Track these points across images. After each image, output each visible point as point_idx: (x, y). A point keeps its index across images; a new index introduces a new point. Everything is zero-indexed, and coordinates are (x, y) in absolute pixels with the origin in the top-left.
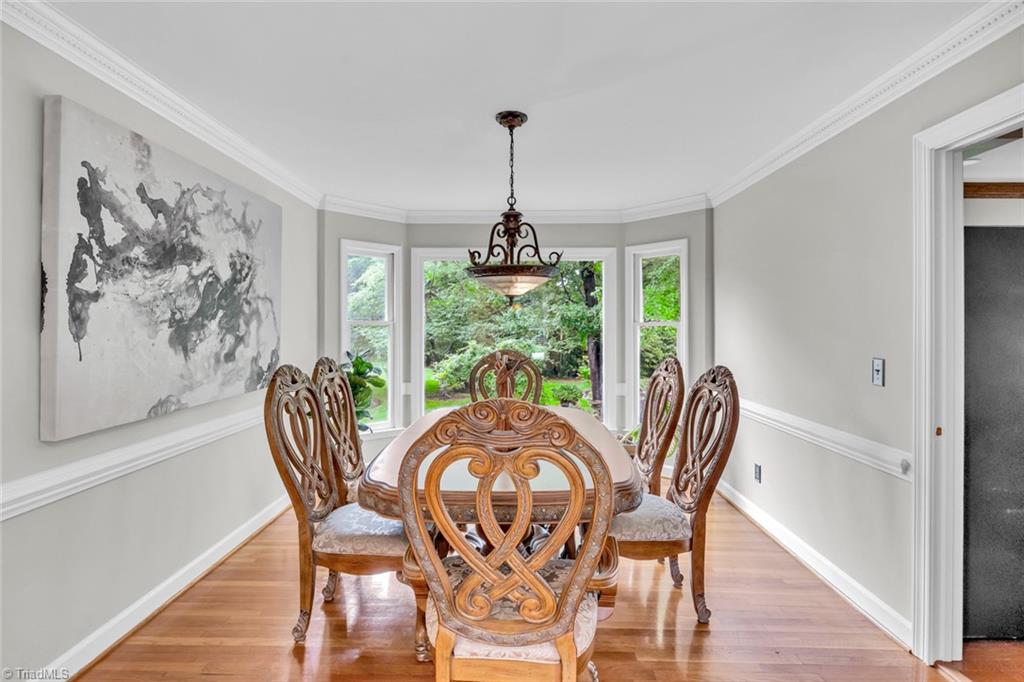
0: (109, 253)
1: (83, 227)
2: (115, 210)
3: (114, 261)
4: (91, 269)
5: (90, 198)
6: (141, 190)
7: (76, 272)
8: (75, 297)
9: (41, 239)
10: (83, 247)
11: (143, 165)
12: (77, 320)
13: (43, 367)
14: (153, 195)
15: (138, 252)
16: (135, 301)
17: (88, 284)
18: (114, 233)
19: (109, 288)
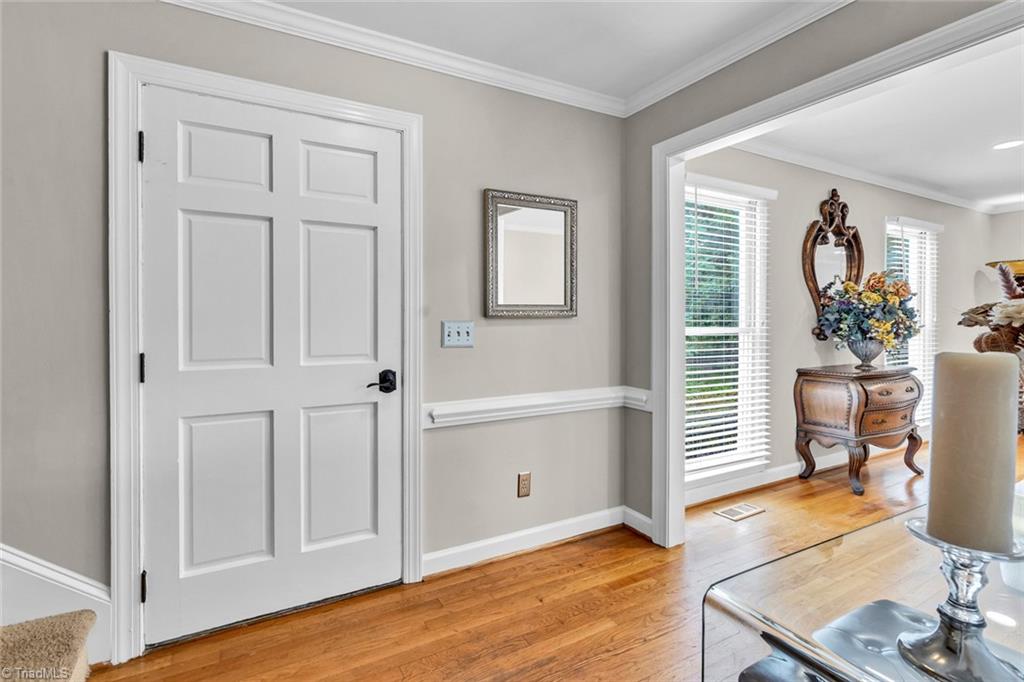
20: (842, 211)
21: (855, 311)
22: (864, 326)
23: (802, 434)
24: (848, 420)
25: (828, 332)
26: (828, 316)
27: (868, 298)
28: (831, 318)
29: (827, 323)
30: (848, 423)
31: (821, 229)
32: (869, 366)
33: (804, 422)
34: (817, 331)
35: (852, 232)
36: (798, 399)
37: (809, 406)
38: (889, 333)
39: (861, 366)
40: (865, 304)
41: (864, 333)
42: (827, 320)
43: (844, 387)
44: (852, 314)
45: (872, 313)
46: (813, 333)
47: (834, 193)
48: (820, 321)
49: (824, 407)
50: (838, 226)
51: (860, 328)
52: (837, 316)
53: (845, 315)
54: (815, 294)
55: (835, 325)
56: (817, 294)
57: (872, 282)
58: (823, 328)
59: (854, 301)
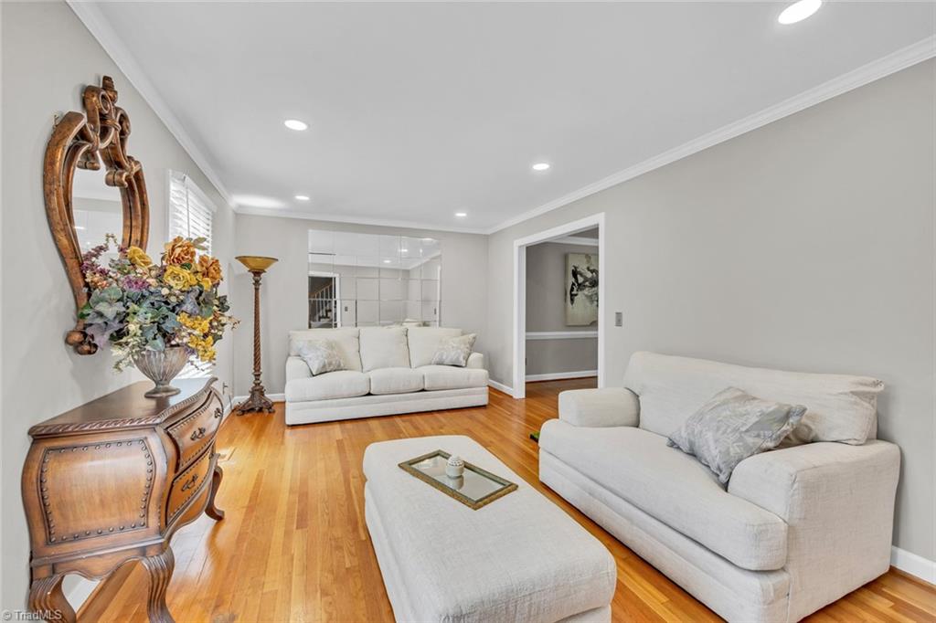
0: (579, 285)
1: (573, 280)
2: (581, 275)
3: (581, 287)
4: (575, 289)
5: (575, 274)
6: (588, 269)
7: (572, 289)
8: (572, 295)
9: (566, 284)
10: (573, 284)
11: (588, 262)
12: (572, 300)
13: (565, 308)
14: (591, 268)
15: (587, 283)
16: (586, 296)
17: (574, 292)
18: (581, 280)
19: (580, 293)
20: (121, 123)
21: (152, 299)
22: (168, 326)
23: (43, 572)
24: (146, 508)
25: (101, 339)
26: (102, 307)
27: (175, 276)
28: (110, 311)
29: (100, 321)
30: (146, 514)
31: (82, 135)
32: (167, 390)
33: (49, 542)
34: (77, 337)
35: (135, 169)
36: (34, 496)
37: (61, 504)
38: (205, 336)
39: (155, 391)
40: (170, 288)
41: (167, 337)
42: (100, 315)
43: (137, 447)
44: (146, 304)
45: (180, 303)
46: (67, 341)
47: (107, 83)
48: (82, 316)
49: (97, 499)
50: (112, 146)
51: (159, 329)
52: (119, 307)
53: (133, 307)
54: (72, 263)
55: (116, 326)
56: (77, 264)
57: (178, 251)
58: (89, 331)
59: (150, 281)
